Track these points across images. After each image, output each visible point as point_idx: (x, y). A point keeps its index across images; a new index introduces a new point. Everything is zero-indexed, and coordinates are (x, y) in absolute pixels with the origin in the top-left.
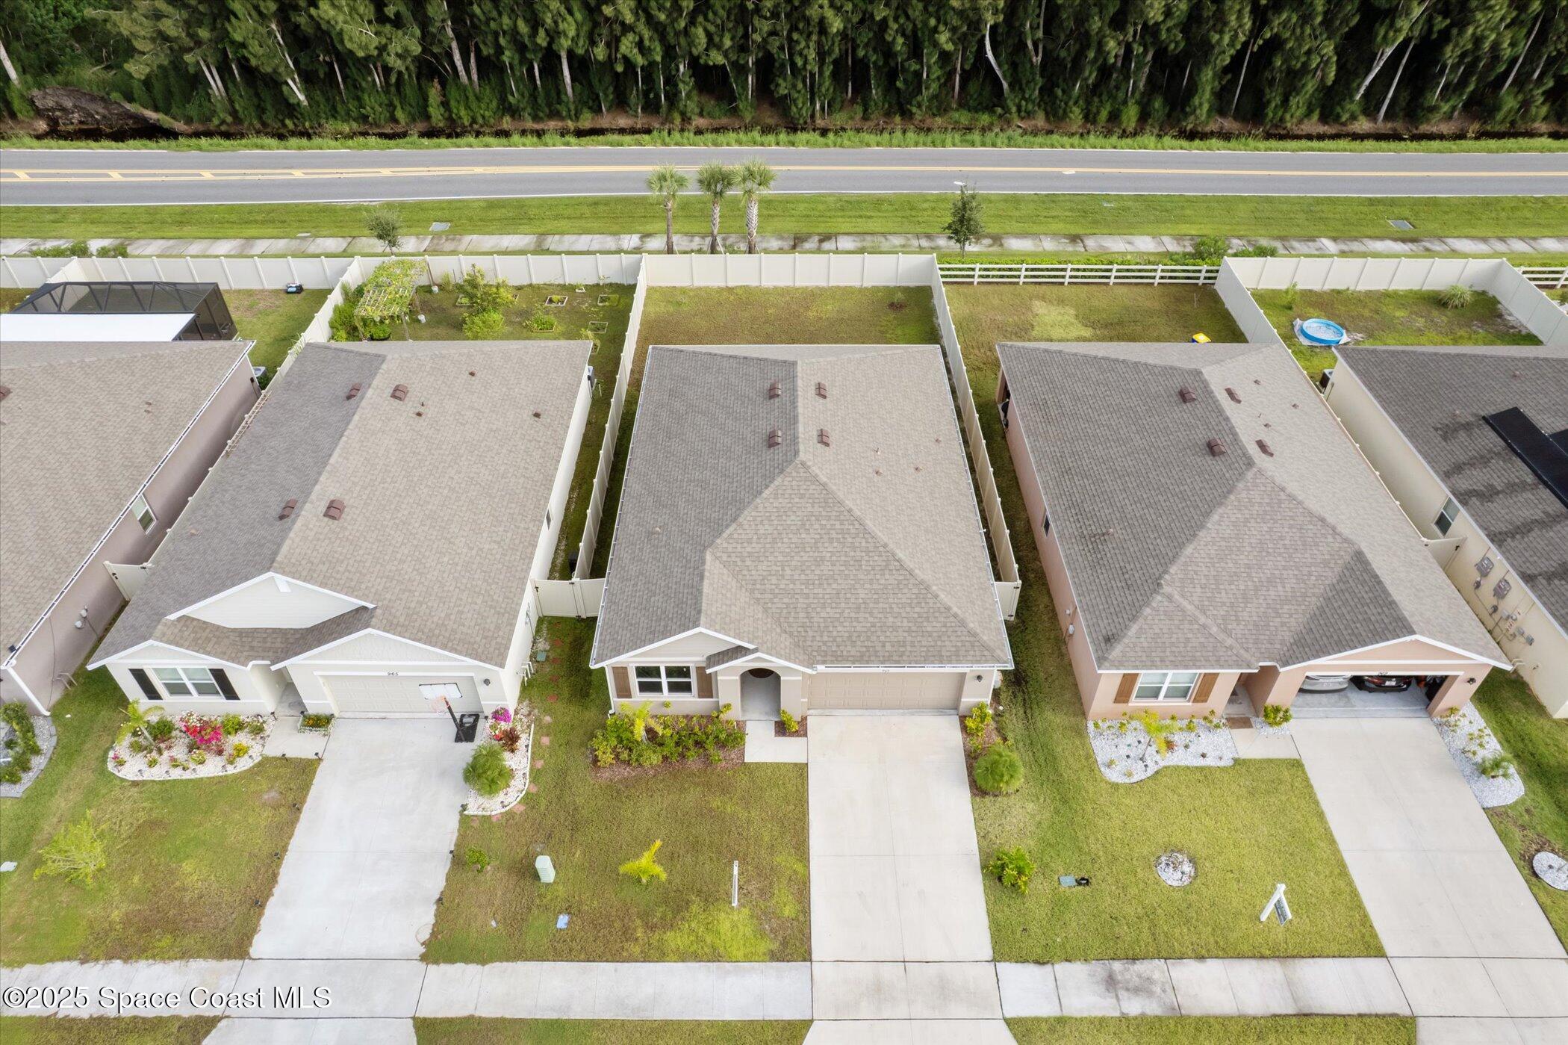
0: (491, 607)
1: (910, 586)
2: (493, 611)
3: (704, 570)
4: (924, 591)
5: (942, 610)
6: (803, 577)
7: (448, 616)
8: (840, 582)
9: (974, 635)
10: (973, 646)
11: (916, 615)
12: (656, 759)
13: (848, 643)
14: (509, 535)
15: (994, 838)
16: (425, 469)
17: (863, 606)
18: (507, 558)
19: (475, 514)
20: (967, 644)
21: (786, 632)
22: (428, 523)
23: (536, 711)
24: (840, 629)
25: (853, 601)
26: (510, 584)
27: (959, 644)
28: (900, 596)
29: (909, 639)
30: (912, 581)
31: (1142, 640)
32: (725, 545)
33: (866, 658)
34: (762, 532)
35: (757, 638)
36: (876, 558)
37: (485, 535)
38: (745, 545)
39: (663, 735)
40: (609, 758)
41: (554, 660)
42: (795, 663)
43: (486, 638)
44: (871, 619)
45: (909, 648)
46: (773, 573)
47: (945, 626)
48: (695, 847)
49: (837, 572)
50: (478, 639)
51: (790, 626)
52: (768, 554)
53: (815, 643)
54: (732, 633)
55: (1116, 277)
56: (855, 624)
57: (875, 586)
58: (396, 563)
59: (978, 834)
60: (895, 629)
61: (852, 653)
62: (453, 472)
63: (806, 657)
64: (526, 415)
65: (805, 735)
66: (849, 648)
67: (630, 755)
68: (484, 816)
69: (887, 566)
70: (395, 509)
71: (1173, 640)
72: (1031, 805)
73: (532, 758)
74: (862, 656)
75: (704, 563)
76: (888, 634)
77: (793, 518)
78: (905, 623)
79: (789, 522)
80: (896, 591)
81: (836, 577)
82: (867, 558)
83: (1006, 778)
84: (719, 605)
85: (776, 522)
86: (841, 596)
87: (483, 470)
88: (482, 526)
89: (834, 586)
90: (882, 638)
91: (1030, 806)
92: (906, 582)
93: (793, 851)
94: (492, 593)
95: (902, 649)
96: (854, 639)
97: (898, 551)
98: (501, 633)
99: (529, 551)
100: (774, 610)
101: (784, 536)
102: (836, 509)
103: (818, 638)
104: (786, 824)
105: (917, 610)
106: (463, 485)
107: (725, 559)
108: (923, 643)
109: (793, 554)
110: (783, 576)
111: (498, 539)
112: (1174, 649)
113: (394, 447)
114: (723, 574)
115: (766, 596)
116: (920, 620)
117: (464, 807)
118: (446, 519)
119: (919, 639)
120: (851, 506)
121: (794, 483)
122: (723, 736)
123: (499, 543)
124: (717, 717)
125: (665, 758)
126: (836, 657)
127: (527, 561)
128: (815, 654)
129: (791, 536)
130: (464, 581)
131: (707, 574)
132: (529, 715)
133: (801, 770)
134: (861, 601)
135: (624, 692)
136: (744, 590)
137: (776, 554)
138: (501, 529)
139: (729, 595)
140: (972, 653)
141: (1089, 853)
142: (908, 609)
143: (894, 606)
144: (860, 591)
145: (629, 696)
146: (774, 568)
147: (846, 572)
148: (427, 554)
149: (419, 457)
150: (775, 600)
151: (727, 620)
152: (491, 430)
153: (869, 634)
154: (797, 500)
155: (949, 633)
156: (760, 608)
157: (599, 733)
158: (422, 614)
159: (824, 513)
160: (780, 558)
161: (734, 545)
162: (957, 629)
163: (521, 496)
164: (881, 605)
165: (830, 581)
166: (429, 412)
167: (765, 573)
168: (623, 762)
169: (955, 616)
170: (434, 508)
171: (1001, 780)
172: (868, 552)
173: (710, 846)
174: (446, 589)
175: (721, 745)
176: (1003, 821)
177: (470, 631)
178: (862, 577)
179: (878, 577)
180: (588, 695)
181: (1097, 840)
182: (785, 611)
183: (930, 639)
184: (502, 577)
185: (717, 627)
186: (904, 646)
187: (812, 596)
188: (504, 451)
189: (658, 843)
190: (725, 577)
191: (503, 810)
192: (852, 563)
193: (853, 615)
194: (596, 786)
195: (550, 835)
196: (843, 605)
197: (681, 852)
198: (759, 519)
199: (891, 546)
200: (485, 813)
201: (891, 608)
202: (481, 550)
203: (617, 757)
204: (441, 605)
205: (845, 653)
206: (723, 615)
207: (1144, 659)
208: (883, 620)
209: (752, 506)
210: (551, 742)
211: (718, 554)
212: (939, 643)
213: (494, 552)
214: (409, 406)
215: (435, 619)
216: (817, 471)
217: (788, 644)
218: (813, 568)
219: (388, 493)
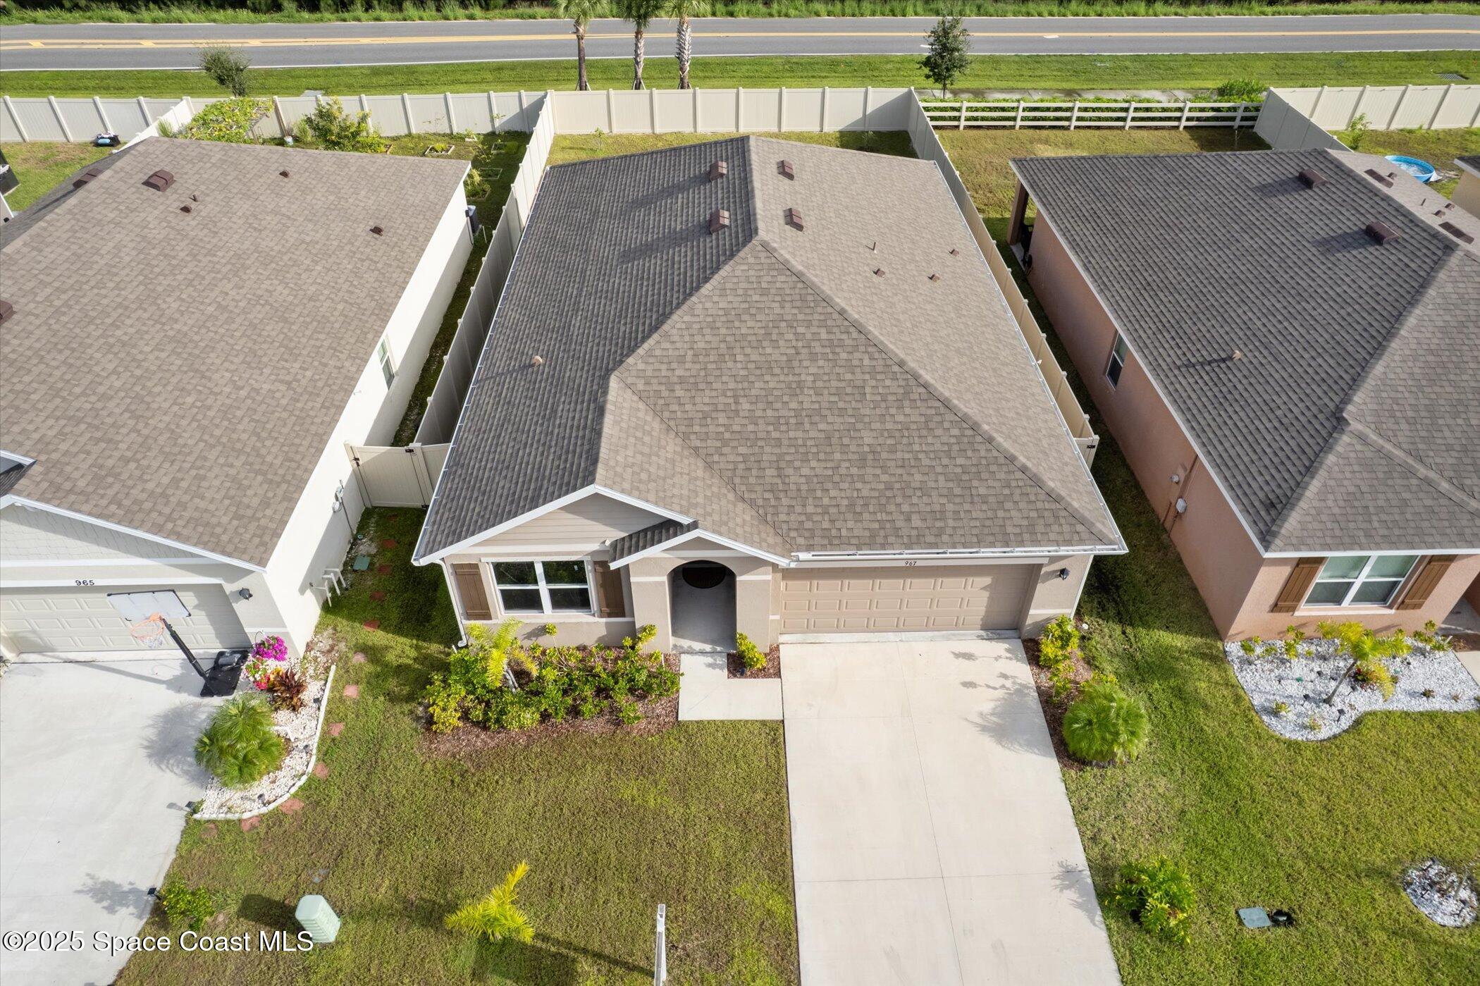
0: (257, 472)
1: (946, 425)
2: (260, 478)
3: (605, 402)
4: (970, 432)
5: (1002, 461)
6: (769, 413)
7: (175, 482)
8: (830, 419)
9: (1057, 499)
10: (1056, 517)
11: (959, 470)
12: (529, 718)
13: (849, 516)
14: (308, 374)
15: (1110, 842)
16: (180, 277)
17: (870, 457)
18: (299, 405)
19: (255, 342)
20: (1046, 514)
21: (743, 500)
22: (169, 348)
23: (342, 646)
24: (833, 493)
25: (853, 448)
26: (297, 441)
27: (1033, 514)
28: (930, 440)
29: (950, 507)
30: (949, 417)
31: (1330, 503)
32: (641, 366)
33: (880, 540)
34: (701, 345)
35: (696, 505)
36: (888, 383)
37: (267, 371)
38: (674, 365)
39: (540, 678)
40: (453, 718)
41: (381, 569)
42: (761, 548)
43: (237, 517)
44: (885, 478)
45: (951, 523)
46: (720, 407)
47: (1009, 486)
48: (592, 873)
49: (825, 405)
50: (225, 520)
51: (750, 491)
52: (711, 379)
53: (793, 517)
54: (652, 497)
55: (1134, 119)
56: (859, 485)
57: (889, 426)
58: (93, 399)
59: (1082, 834)
60: (924, 491)
61: (856, 533)
62: (230, 286)
63: (779, 540)
64: (363, 229)
65: (778, 674)
66: (850, 524)
67: (485, 713)
68: (228, 822)
69: (906, 393)
70: (112, 324)
71: (1381, 503)
72: (1163, 781)
73: (326, 720)
74: (873, 537)
75: (605, 393)
76: (915, 500)
77: (750, 324)
78: (942, 482)
79: (744, 331)
80: (924, 432)
81: (824, 412)
82: (873, 383)
83: (1123, 737)
84: (630, 453)
85: (723, 331)
86: (834, 441)
87: (280, 288)
88: (265, 359)
89: (822, 426)
90: (906, 508)
91: (1162, 784)
92: (938, 419)
93: (765, 874)
94: (263, 451)
95: (938, 524)
96: (858, 509)
97: (922, 372)
98: (269, 512)
99: (338, 397)
100: (722, 466)
101: (737, 351)
102: (819, 310)
103: (798, 509)
104: (751, 825)
105: (960, 461)
106: (242, 304)
107: (641, 387)
108: (974, 515)
109: (752, 378)
110: (737, 411)
111: (288, 378)
112: (1384, 517)
113: (132, 245)
114: (638, 409)
115: (709, 443)
116: (965, 477)
117: (194, 808)
118: (202, 344)
119: (967, 507)
120: (843, 305)
121: (751, 273)
122: (642, 677)
123: (289, 383)
124: (633, 648)
125: (545, 716)
126: (830, 538)
127: (333, 410)
128: (793, 534)
129: (748, 350)
130: (217, 432)
131: (609, 407)
132: (329, 651)
133: (774, 732)
134: (866, 449)
135: (479, 610)
136: (672, 435)
137: (725, 379)
138: (297, 365)
139: (647, 439)
140: (1056, 528)
141: (1280, 864)
142: (945, 461)
143: (921, 456)
144: (864, 433)
145: (487, 616)
146: (722, 399)
147: (841, 405)
148: (156, 390)
149: (174, 262)
150: (725, 450)
151: (644, 476)
152: (303, 242)
153: (883, 501)
154: (756, 298)
155: (1016, 498)
156: (701, 464)
157: (437, 677)
158: (125, 476)
159: (800, 317)
160: (732, 385)
161: (657, 366)
162: (1029, 490)
163: (337, 325)
164: (899, 455)
165: (816, 419)
166: (202, 210)
167: (706, 408)
168: (476, 724)
169: (1024, 469)
170: (185, 329)
171: (1115, 740)
172: (873, 372)
173: (619, 869)
174: (180, 441)
175: (640, 692)
176: (1122, 811)
177: (212, 507)
178: (867, 412)
179: (893, 411)
180: (428, 619)
181: (1288, 840)
182: (741, 466)
183: (984, 507)
184: (285, 430)
185: (626, 486)
186: (943, 519)
187: (785, 442)
188: (319, 268)
189: (522, 869)
190: (641, 415)
191: (264, 810)
192: (849, 390)
193: (854, 471)
194: (428, 766)
195: (341, 852)
196: (837, 456)
197: (568, 881)
198: (696, 326)
199: (912, 364)
200: (230, 816)
201: (917, 459)
202: (257, 391)
203: (465, 716)
204: (167, 465)
205: (844, 532)
206: (636, 469)
207: (1338, 533)
208: (905, 477)
209: (685, 307)
210: (361, 694)
211: (630, 381)
212: (1001, 514)
213: (278, 395)
214: (172, 199)
215: (150, 486)
216: (788, 256)
217: (748, 518)
218: (786, 398)
219: (105, 301)
